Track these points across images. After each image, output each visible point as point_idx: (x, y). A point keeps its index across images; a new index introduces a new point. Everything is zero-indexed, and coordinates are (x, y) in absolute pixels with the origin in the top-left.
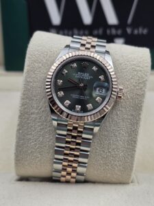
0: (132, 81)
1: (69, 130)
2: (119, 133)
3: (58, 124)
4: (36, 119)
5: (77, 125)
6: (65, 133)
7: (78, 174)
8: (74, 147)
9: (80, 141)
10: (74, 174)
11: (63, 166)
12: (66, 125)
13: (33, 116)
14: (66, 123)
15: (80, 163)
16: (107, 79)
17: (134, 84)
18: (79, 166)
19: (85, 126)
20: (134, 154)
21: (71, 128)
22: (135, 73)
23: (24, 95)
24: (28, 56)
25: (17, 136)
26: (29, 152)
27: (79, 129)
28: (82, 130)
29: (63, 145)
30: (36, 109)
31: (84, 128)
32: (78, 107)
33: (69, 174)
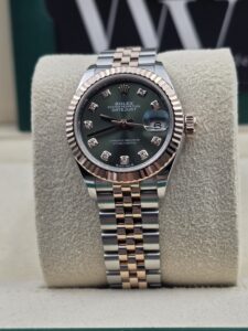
0: (208, 101)
1: (117, 200)
2: (203, 192)
3: (98, 192)
4: (63, 192)
5: (128, 189)
6: (112, 206)
7: (148, 272)
8: (131, 226)
9: (139, 215)
10: (141, 274)
11: (121, 262)
12: (112, 192)
13: (57, 189)
14: (111, 189)
15: (146, 252)
16: (164, 104)
17: (212, 106)
18: (146, 257)
19: (143, 188)
20: (234, 222)
21: (121, 195)
22: (211, 88)
23: (37, 158)
24: (34, 94)
25: (38, 227)
26: (62, 248)
27: (133, 195)
28: (138, 195)
29: (114, 227)
30: (61, 177)
31: (142, 192)
32: (125, 159)
33: (133, 274)
